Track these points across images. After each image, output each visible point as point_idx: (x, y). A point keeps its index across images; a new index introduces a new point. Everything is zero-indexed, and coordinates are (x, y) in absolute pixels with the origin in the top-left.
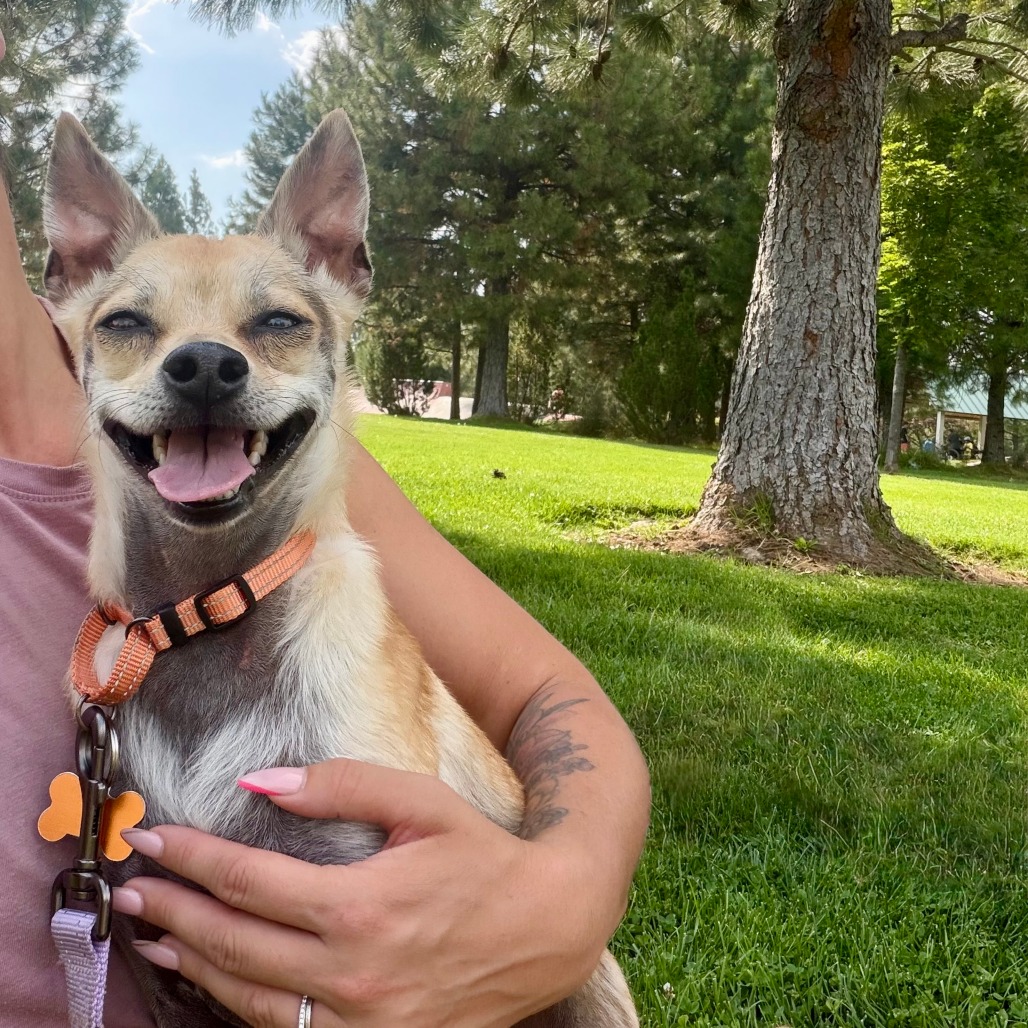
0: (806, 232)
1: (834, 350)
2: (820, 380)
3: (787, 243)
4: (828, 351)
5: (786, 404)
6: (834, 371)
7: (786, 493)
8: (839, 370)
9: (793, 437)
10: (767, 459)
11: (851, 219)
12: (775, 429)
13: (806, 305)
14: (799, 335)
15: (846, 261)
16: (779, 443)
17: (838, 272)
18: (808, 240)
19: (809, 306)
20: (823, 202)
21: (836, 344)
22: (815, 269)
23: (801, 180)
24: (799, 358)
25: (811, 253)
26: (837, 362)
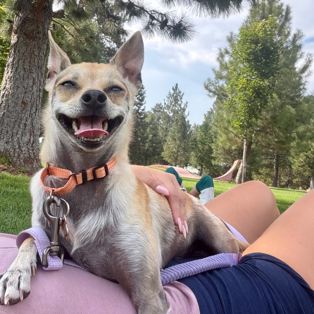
0: (24, 69)
1: (31, 109)
2: (26, 118)
3: (17, 71)
4: (29, 109)
5: (14, 125)
6: (31, 115)
7: (14, 154)
8: (32, 115)
9: (16, 135)
10: (6, 143)
11: (39, 67)
12: (10, 133)
13: (23, 93)
14: (20, 102)
15: (36, 80)
16: (12, 137)
17: (34, 84)
18: (25, 72)
19: (24, 93)
20: (30, 60)
21: (32, 106)
22: (27, 81)
23: (24, 52)
24: (20, 110)
25: (26, 76)
26: (32, 112)
